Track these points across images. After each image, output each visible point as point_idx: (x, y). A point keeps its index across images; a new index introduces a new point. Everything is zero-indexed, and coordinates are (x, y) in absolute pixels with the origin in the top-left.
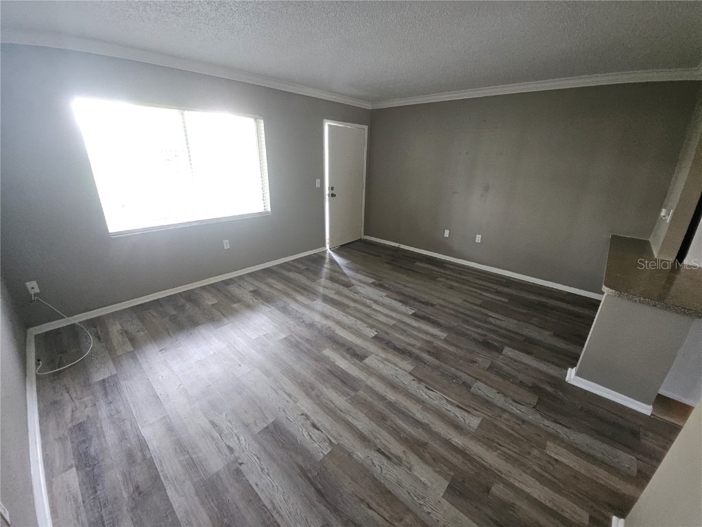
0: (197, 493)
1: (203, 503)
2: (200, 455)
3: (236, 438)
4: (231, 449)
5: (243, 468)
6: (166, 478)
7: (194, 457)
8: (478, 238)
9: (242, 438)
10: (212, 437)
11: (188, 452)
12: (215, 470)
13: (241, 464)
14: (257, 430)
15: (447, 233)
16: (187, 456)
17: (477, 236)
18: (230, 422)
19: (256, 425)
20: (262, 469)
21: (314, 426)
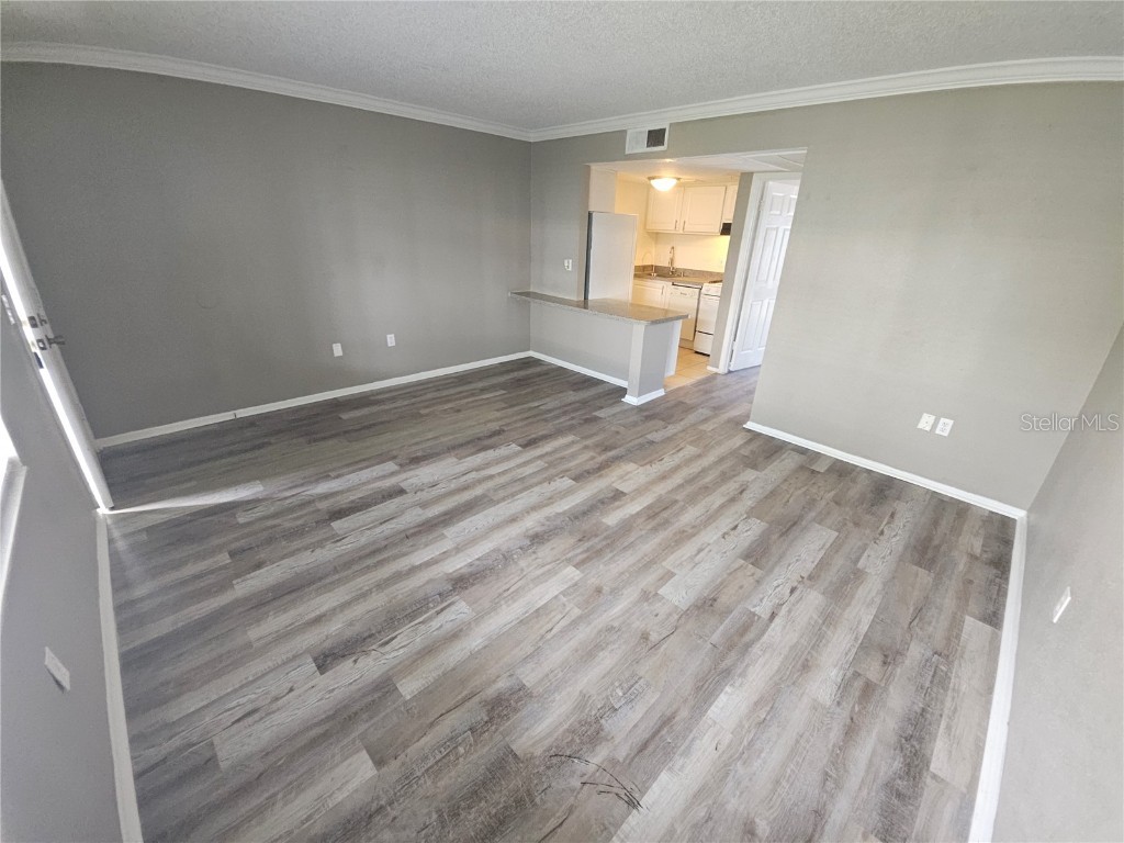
0: (848, 605)
1: (852, 597)
2: (815, 617)
3: (779, 589)
4: (793, 590)
5: (805, 575)
6: (856, 639)
7: (821, 622)
8: (391, 340)
9: (775, 584)
10: (789, 611)
11: (820, 629)
12: (821, 597)
13: (803, 578)
14: (759, 573)
15: (338, 350)
16: (824, 628)
17: (389, 336)
18: (761, 600)
19: (753, 575)
20: (797, 560)
21: (735, 528)
